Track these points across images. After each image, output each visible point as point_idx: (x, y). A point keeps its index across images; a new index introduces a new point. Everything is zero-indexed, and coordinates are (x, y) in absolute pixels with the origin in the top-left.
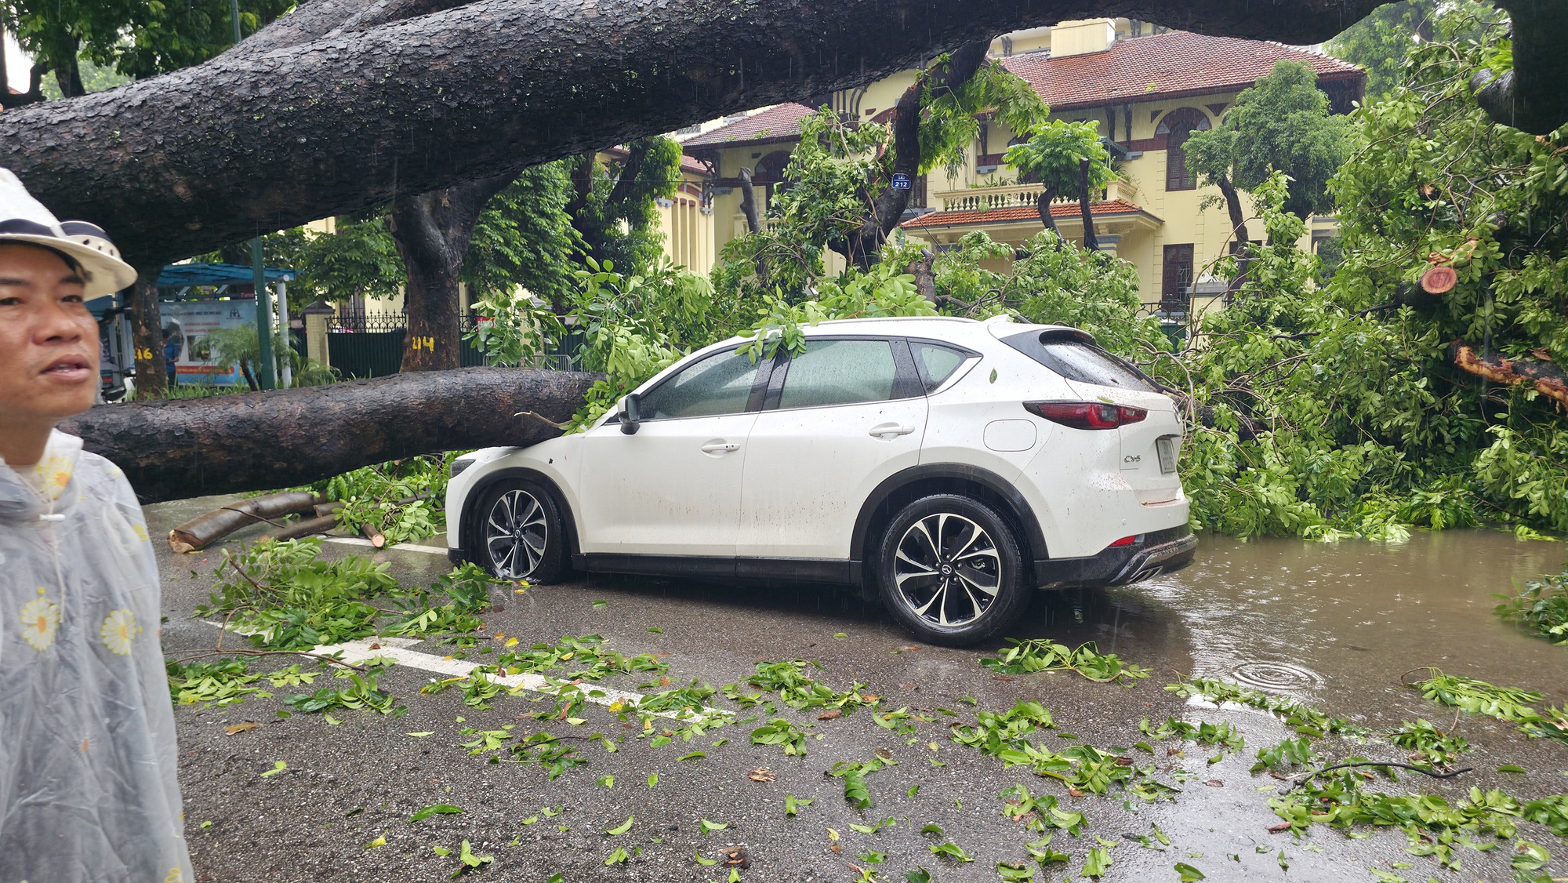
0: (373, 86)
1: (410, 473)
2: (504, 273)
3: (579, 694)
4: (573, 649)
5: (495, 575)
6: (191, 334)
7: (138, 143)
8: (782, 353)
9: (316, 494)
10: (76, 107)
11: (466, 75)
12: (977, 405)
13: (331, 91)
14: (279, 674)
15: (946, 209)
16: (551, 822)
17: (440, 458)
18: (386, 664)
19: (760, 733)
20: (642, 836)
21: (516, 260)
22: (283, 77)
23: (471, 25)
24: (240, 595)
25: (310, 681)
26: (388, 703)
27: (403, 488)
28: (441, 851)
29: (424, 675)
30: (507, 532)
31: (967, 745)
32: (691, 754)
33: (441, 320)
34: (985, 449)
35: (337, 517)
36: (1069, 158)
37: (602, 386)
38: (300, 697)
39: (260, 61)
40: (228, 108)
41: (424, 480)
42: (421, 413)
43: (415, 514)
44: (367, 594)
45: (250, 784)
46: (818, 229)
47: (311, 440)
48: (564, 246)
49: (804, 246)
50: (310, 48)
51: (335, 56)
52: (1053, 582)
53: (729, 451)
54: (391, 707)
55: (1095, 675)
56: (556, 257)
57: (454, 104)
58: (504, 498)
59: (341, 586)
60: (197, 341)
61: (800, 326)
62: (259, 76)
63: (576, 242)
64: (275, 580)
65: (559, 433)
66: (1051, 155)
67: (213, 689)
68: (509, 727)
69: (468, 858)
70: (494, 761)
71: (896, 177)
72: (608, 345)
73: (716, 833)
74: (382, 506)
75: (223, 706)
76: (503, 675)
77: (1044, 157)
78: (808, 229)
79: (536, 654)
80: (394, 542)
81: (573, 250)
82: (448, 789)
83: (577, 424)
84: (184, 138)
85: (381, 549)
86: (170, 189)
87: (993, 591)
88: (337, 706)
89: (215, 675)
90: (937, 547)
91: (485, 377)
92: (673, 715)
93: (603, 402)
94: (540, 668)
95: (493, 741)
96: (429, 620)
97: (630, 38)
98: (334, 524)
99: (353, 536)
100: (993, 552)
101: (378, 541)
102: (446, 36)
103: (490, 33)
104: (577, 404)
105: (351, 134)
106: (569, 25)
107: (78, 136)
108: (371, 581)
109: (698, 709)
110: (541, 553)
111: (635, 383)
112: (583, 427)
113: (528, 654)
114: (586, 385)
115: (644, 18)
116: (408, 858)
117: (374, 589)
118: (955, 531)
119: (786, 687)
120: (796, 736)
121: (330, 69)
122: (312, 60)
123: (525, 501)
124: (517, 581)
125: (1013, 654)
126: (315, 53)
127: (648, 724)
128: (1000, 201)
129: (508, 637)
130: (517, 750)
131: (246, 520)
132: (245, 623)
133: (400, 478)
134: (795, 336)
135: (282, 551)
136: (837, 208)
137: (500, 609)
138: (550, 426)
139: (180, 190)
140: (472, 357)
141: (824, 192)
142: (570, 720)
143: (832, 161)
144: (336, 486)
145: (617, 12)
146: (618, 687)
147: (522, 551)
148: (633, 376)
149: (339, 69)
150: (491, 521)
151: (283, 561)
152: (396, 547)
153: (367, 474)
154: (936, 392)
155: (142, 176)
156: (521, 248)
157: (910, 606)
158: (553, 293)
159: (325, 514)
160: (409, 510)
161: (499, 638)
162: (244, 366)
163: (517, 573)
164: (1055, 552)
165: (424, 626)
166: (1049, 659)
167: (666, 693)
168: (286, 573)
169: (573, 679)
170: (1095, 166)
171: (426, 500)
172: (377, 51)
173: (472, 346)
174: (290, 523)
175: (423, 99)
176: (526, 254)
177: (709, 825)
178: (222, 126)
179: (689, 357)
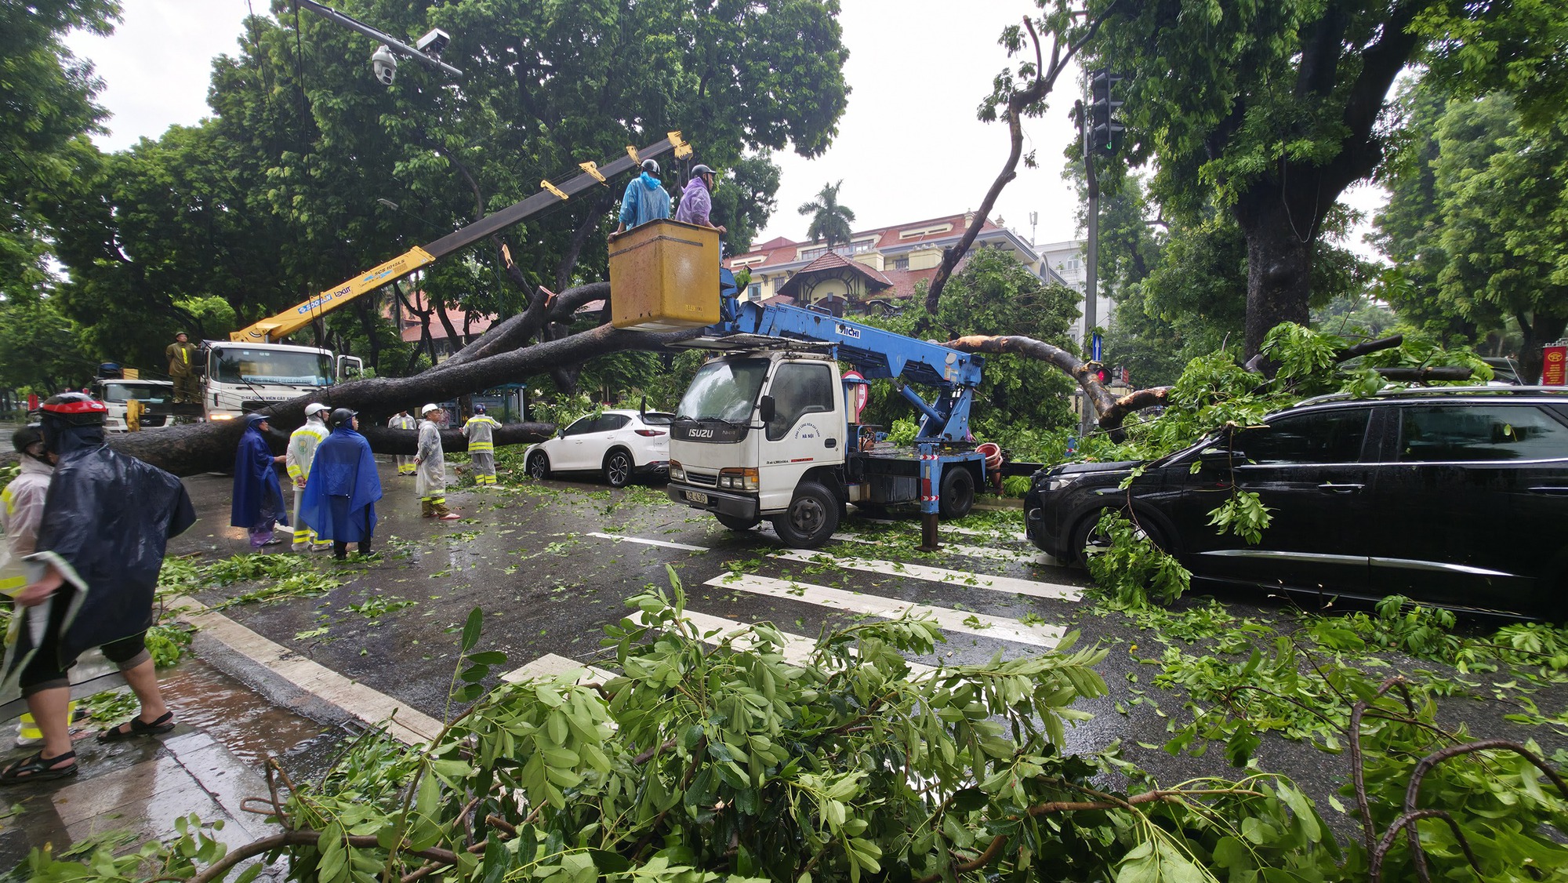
5: (533, 478)
17: (524, 445)
30: (536, 466)
53: (581, 443)
58: (535, 457)
65: (547, 440)
83: (551, 438)
90: (618, 465)
93: (557, 432)
100: (626, 465)
104: (552, 432)
110: (543, 471)
111: (564, 427)
123: (540, 458)
137: (535, 485)
147: (539, 471)
150: (533, 463)
157: (613, 479)
163: (538, 477)
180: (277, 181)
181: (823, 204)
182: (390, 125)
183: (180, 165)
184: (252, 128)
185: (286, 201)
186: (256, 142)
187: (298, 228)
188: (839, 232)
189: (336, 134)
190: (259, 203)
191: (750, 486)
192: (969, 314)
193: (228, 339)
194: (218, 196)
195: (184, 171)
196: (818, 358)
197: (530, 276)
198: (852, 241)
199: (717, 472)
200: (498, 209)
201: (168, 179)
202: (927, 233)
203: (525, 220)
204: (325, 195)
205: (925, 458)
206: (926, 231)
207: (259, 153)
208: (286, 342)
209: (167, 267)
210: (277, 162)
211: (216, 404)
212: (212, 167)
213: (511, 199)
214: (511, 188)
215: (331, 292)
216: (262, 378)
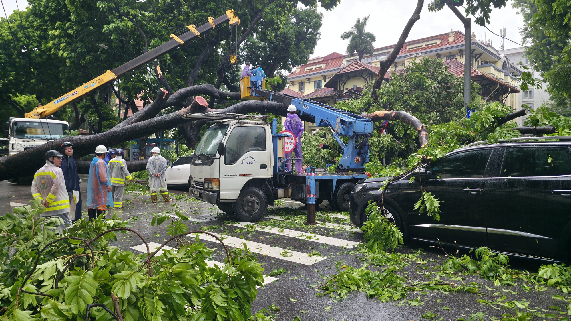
180: (54, 37)
181: (356, 33)
182: (102, 7)
183: (16, 30)
184: (45, 11)
185: (57, 47)
186: (46, 18)
187: (63, 60)
188: (366, 48)
189: (77, 13)
190: (47, 48)
191: (215, 187)
192: (402, 98)
193: (24, 117)
194: (31, 44)
195: (17, 33)
196: (258, 124)
197: (177, 81)
198: (374, 53)
199: (202, 181)
200: (154, 47)
201: (10, 38)
202: (424, 46)
203: (169, 52)
204: (76, 43)
205: (308, 175)
206: (424, 45)
207: (48, 23)
208: (50, 118)
209: (10, 81)
210: (54, 28)
211: (13, 149)
212: (29, 30)
213: (162, 41)
214: (163, 35)
215: (69, 93)
216: (34, 136)
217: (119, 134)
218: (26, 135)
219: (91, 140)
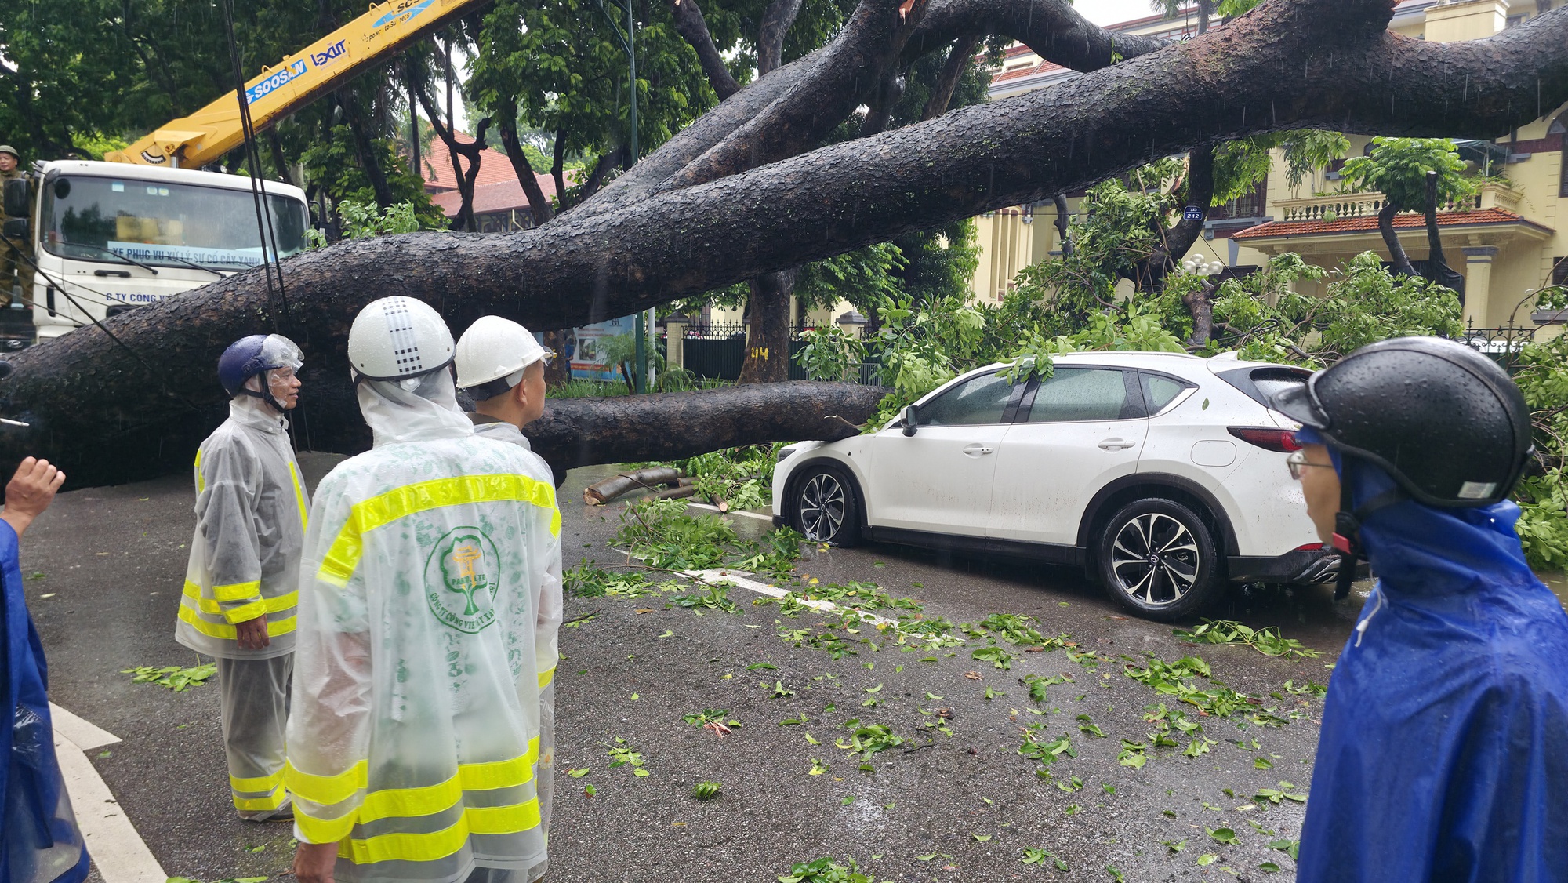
0: (750, 210)
1: (746, 459)
2: (831, 287)
3: (857, 615)
4: (856, 589)
5: (804, 537)
6: (583, 338)
7: (618, 248)
8: (1033, 379)
9: (679, 470)
10: (585, 226)
11: (805, 201)
12: (1189, 427)
13: (725, 214)
14: (665, 585)
15: (1286, 218)
16: (831, 681)
17: (769, 448)
18: (731, 585)
19: (980, 652)
20: (888, 694)
21: (841, 276)
22: (698, 206)
23: (810, 168)
24: (635, 535)
25: (683, 590)
26: (733, 607)
27: (740, 469)
28: (764, 685)
29: (755, 594)
30: (815, 506)
31: (1133, 678)
32: (927, 659)
33: (775, 333)
34: (1191, 463)
35: (695, 488)
36: (1416, 170)
37: (892, 398)
38: (678, 597)
39: (685, 196)
40: (667, 226)
41: (756, 465)
42: (760, 413)
43: (750, 489)
44: (717, 541)
45: (653, 640)
46: (1107, 258)
47: (689, 428)
48: (884, 262)
49: (1093, 274)
50: (714, 186)
51: (728, 191)
52: (1242, 575)
53: (985, 454)
54: (734, 609)
55: (1269, 652)
56: (876, 272)
57: (797, 219)
58: (814, 480)
59: (701, 532)
60: (586, 344)
61: (1050, 356)
62: (685, 206)
63: (895, 258)
64: (657, 525)
65: (857, 433)
66: (1394, 168)
67: (626, 588)
68: (808, 629)
69: (779, 690)
70: (798, 646)
71: (1188, 209)
72: (897, 366)
73: (936, 700)
74: (726, 481)
75: (632, 598)
76: (807, 600)
77: (1387, 169)
78: (1098, 258)
79: (830, 590)
80: (735, 509)
81: (892, 265)
82: (769, 657)
83: (870, 427)
84: (642, 245)
85: (725, 513)
86: (633, 275)
87: (1191, 578)
88: (701, 605)
89: (626, 580)
90: (1148, 540)
91: (806, 388)
92: (920, 636)
93: (891, 410)
94: (832, 598)
95: (798, 635)
96: (759, 561)
97: (911, 171)
98: (692, 493)
99: (705, 503)
100: (1193, 547)
101: (723, 507)
102: (794, 176)
103: (821, 172)
104: (872, 411)
105: (735, 241)
106: (872, 165)
107: (586, 244)
108: (720, 532)
109: (938, 635)
110: (839, 523)
111: (917, 396)
112: (875, 429)
113: (825, 589)
114: (880, 396)
115: (921, 158)
116: (746, 686)
117: (722, 539)
118: (1164, 530)
119: (1007, 630)
120: (1005, 657)
121: (725, 200)
122: (714, 194)
123: (829, 484)
124: (821, 543)
125: (1202, 629)
126: (717, 190)
127: (902, 638)
128: (1350, 210)
129: (811, 578)
130: (812, 642)
131: (634, 485)
132: (640, 552)
133: (739, 462)
134: (1047, 363)
135: (663, 507)
136: (1127, 238)
137: (808, 560)
138: (851, 428)
139: (638, 275)
140: (797, 373)
141: (1116, 224)
142: (848, 630)
143: (1125, 195)
144: (694, 465)
145: (903, 155)
146: (885, 616)
147: (826, 521)
148: (915, 391)
149: (731, 200)
150: (804, 496)
151: (664, 513)
152: (735, 513)
153: (714, 458)
154: (1158, 414)
155: (619, 267)
156: (846, 264)
157: (1121, 583)
158: (871, 305)
159: (685, 485)
160: (746, 486)
161: (806, 578)
162: (623, 366)
163: (821, 538)
164: (1244, 550)
165: (755, 565)
166: (1233, 636)
167: (917, 622)
168: (665, 521)
169: (854, 607)
170: (1449, 178)
171: (758, 480)
172: (753, 188)
173: (798, 364)
174: (660, 490)
175: (778, 217)
176: (850, 270)
177: (931, 695)
178: (664, 237)
179: (963, 376)
211: (52, 311)
215: (305, 54)
216: (151, 248)
217: (723, 224)
218: (112, 245)
219: (528, 263)
